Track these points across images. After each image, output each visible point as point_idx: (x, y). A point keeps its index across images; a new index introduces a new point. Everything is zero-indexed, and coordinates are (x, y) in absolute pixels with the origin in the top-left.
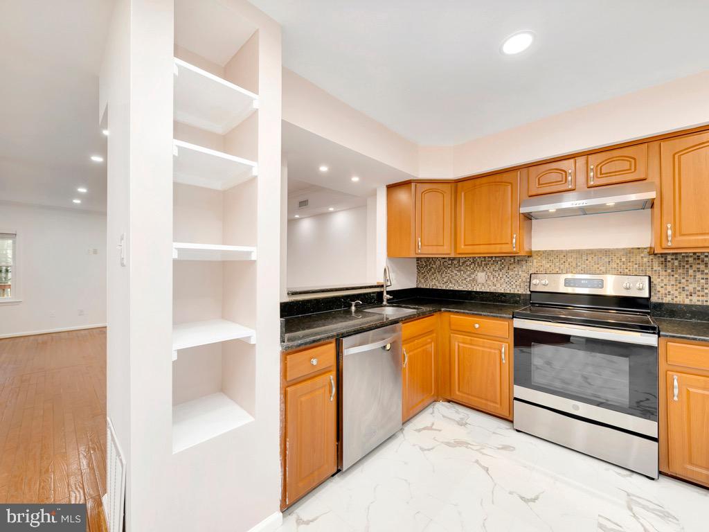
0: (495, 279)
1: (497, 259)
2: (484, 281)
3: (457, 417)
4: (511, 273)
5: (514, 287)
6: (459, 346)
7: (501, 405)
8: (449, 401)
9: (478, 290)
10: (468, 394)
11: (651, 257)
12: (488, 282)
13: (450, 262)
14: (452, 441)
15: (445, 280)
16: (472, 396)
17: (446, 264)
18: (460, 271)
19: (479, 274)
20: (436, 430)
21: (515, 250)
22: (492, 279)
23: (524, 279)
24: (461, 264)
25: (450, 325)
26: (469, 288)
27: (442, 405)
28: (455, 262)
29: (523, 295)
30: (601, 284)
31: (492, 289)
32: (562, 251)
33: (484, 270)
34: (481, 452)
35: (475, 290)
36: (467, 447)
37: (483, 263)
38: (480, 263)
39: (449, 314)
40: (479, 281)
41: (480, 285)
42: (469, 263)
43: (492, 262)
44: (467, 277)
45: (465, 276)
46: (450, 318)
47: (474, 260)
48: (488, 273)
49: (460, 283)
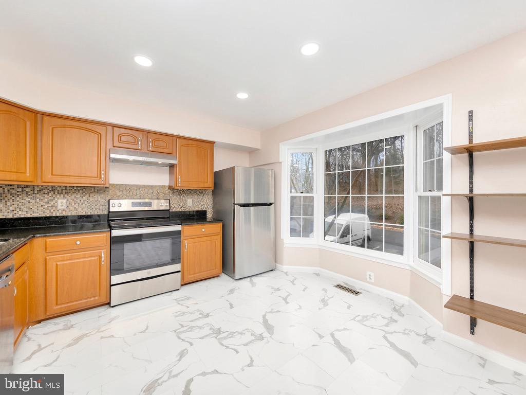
0: (77, 205)
1: (79, 188)
2: (65, 207)
3: (61, 326)
4: (91, 199)
5: (94, 209)
6: (57, 265)
7: (100, 296)
8: (39, 322)
9: (58, 215)
11: (169, 190)
12: (69, 207)
13: (19, 189)
14: (72, 342)
15: (11, 208)
16: (71, 302)
17: (13, 191)
18: (34, 198)
19: (60, 201)
20: (44, 348)
21: (103, 182)
22: (73, 205)
23: (103, 204)
24: (36, 192)
25: (46, 248)
27: (34, 329)
28: (27, 190)
29: (102, 215)
30: (150, 204)
32: (128, 185)
33: (64, 198)
34: (100, 332)
35: (54, 215)
36: (87, 336)
37: (64, 191)
38: (60, 191)
39: (45, 238)
40: (59, 207)
41: (60, 211)
42: (46, 191)
43: (73, 190)
44: (44, 204)
45: (42, 203)
46: (46, 242)
47: (53, 189)
48: (70, 200)
49: (36, 210)
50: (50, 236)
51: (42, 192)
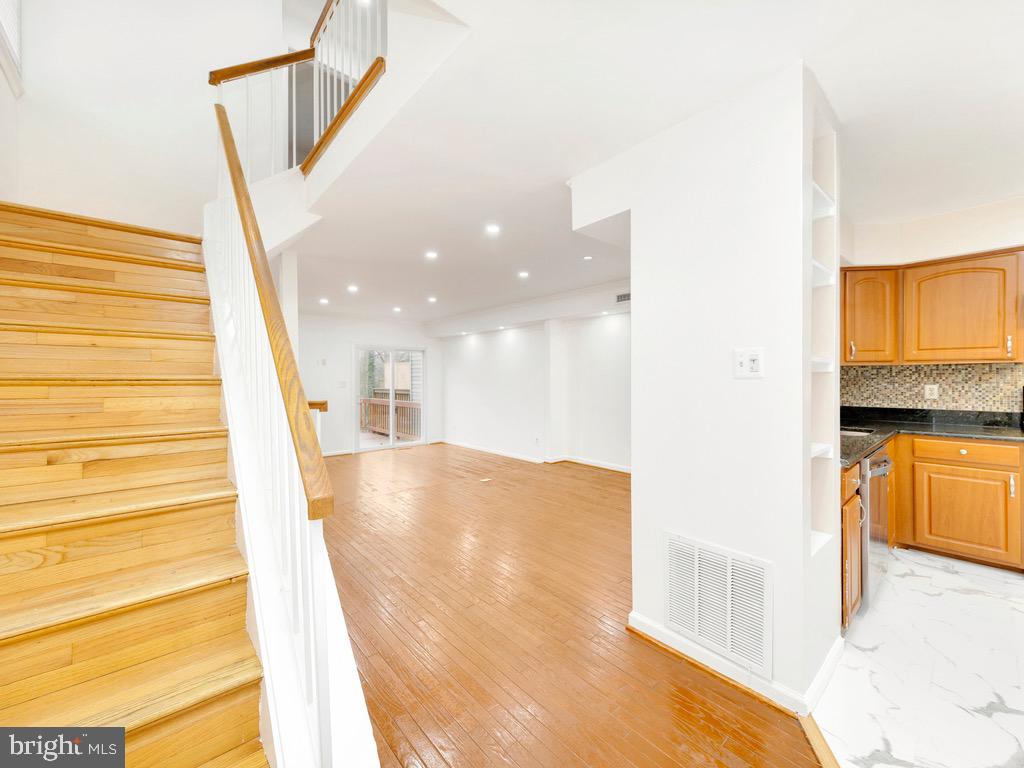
0: (957, 393)
1: (960, 367)
2: (936, 396)
4: (984, 385)
5: (991, 403)
6: (930, 477)
9: (926, 408)
10: (948, 538)
12: (943, 397)
13: (875, 371)
14: (959, 589)
15: (865, 395)
16: (953, 539)
17: (868, 374)
18: (892, 383)
19: (927, 387)
21: (1009, 355)
22: (950, 393)
24: (894, 374)
25: (913, 452)
26: (910, 405)
28: (884, 372)
31: (951, 406)
33: (935, 382)
35: (919, 407)
37: (934, 372)
38: (928, 372)
39: (912, 437)
40: (927, 396)
41: (928, 403)
42: (908, 373)
43: (950, 371)
44: (905, 391)
45: (902, 389)
46: (913, 442)
47: (918, 369)
48: (944, 386)
49: (894, 399)
50: (919, 434)
51: (902, 375)
